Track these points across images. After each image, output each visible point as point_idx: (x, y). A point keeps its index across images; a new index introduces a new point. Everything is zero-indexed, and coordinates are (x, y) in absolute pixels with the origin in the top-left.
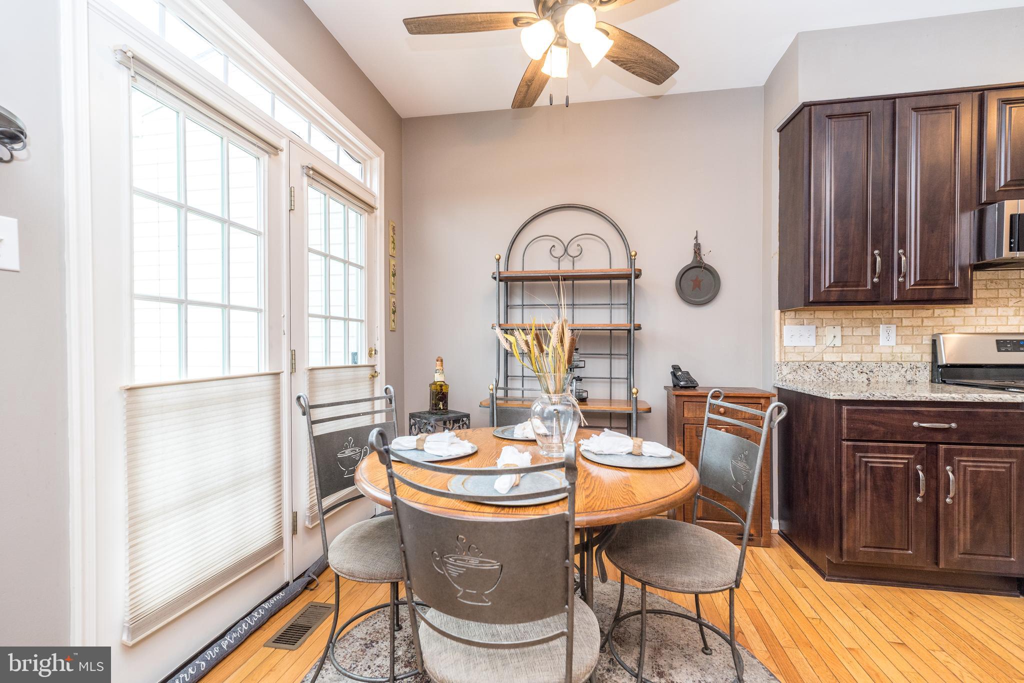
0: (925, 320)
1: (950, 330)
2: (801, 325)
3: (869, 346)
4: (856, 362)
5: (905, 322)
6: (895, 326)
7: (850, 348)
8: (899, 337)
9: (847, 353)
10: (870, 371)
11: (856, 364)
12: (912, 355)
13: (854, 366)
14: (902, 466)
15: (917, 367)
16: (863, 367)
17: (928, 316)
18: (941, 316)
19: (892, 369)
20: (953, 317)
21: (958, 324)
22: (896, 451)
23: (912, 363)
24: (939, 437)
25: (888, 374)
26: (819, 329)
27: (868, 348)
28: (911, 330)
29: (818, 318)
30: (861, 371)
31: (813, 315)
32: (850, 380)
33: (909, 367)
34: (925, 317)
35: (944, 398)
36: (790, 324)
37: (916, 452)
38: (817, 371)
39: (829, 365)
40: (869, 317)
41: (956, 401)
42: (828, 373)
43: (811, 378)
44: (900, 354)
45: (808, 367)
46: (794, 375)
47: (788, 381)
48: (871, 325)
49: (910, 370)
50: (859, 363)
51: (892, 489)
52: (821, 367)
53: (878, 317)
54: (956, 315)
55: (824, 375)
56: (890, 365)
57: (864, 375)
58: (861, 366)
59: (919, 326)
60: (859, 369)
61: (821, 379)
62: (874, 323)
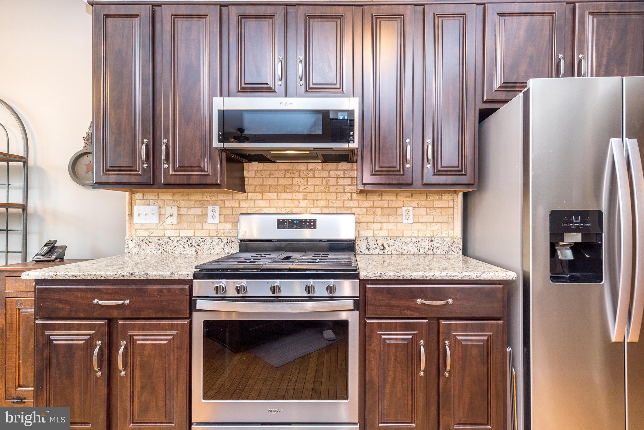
0: (241, 202)
1: (258, 210)
2: (147, 205)
3: (200, 224)
4: (187, 237)
5: (227, 204)
6: (219, 207)
7: (185, 226)
8: (222, 216)
9: (183, 229)
10: (197, 245)
11: (187, 239)
12: (231, 231)
13: (186, 241)
14: (81, 343)
15: (232, 242)
16: (192, 241)
17: (243, 199)
18: (252, 199)
19: (214, 243)
20: (261, 200)
21: (264, 205)
22: (79, 327)
23: (228, 238)
24: (115, 314)
25: (211, 247)
26: (161, 209)
27: (199, 225)
28: (231, 210)
29: (161, 200)
30: (191, 245)
31: (157, 197)
32: (182, 253)
33: (226, 241)
34: (241, 200)
35: (116, 276)
36: (139, 204)
37: (97, 328)
38: (157, 245)
39: (166, 240)
40: (200, 199)
41: (125, 278)
42: (165, 247)
43: (152, 251)
44: (223, 231)
45: (149, 241)
46: (139, 249)
47: (133, 254)
48: (201, 206)
49: (228, 244)
50: (189, 238)
51: (73, 365)
52: (160, 242)
53: (207, 199)
54: (264, 198)
55: (163, 248)
56: (213, 239)
57: (193, 248)
58: (191, 241)
59: (237, 207)
60: (189, 243)
61: (160, 252)
62: (203, 205)
